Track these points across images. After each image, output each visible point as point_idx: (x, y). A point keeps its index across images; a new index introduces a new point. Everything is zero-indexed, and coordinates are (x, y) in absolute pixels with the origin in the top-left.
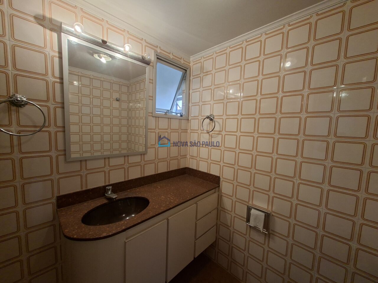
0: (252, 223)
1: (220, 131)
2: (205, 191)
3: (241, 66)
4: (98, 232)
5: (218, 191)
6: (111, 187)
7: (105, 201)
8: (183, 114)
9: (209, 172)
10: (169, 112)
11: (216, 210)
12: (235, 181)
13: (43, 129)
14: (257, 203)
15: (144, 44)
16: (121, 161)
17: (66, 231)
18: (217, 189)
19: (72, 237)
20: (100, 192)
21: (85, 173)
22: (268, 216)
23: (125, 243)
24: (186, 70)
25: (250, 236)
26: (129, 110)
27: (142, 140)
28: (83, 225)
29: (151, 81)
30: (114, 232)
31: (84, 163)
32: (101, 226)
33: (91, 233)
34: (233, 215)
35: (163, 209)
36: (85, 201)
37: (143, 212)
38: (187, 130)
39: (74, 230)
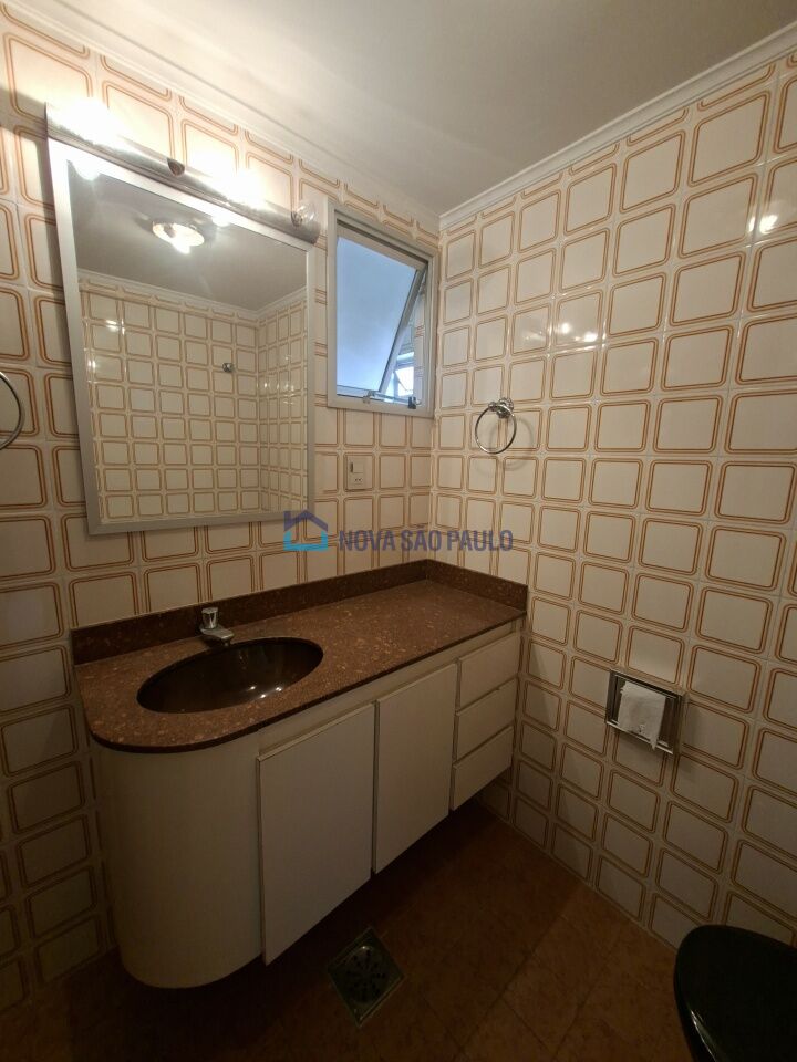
0: (624, 723)
1: (531, 449)
2: (482, 626)
3: (607, 232)
4: (181, 732)
5: (523, 628)
6: (215, 610)
7: (200, 648)
8: (418, 402)
9: (493, 574)
10: (376, 397)
11: (514, 683)
12: (575, 599)
13: (17, 441)
14: (641, 664)
15: (298, 174)
16: (239, 537)
17: (97, 723)
18: (519, 622)
19: (112, 741)
20: (185, 622)
21: (144, 570)
22: (675, 706)
23: (258, 762)
24: (427, 262)
25: (614, 757)
26: (261, 397)
27: (298, 484)
28: (142, 710)
29: (322, 298)
30: (225, 732)
31: (137, 541)
32: (189, 715)
33: (162, 732)
34: (566, 697)
35: (361, 674)
36: (147, 646)
37: (305, 681)
38: (429, 449)
39: (117, 723)
